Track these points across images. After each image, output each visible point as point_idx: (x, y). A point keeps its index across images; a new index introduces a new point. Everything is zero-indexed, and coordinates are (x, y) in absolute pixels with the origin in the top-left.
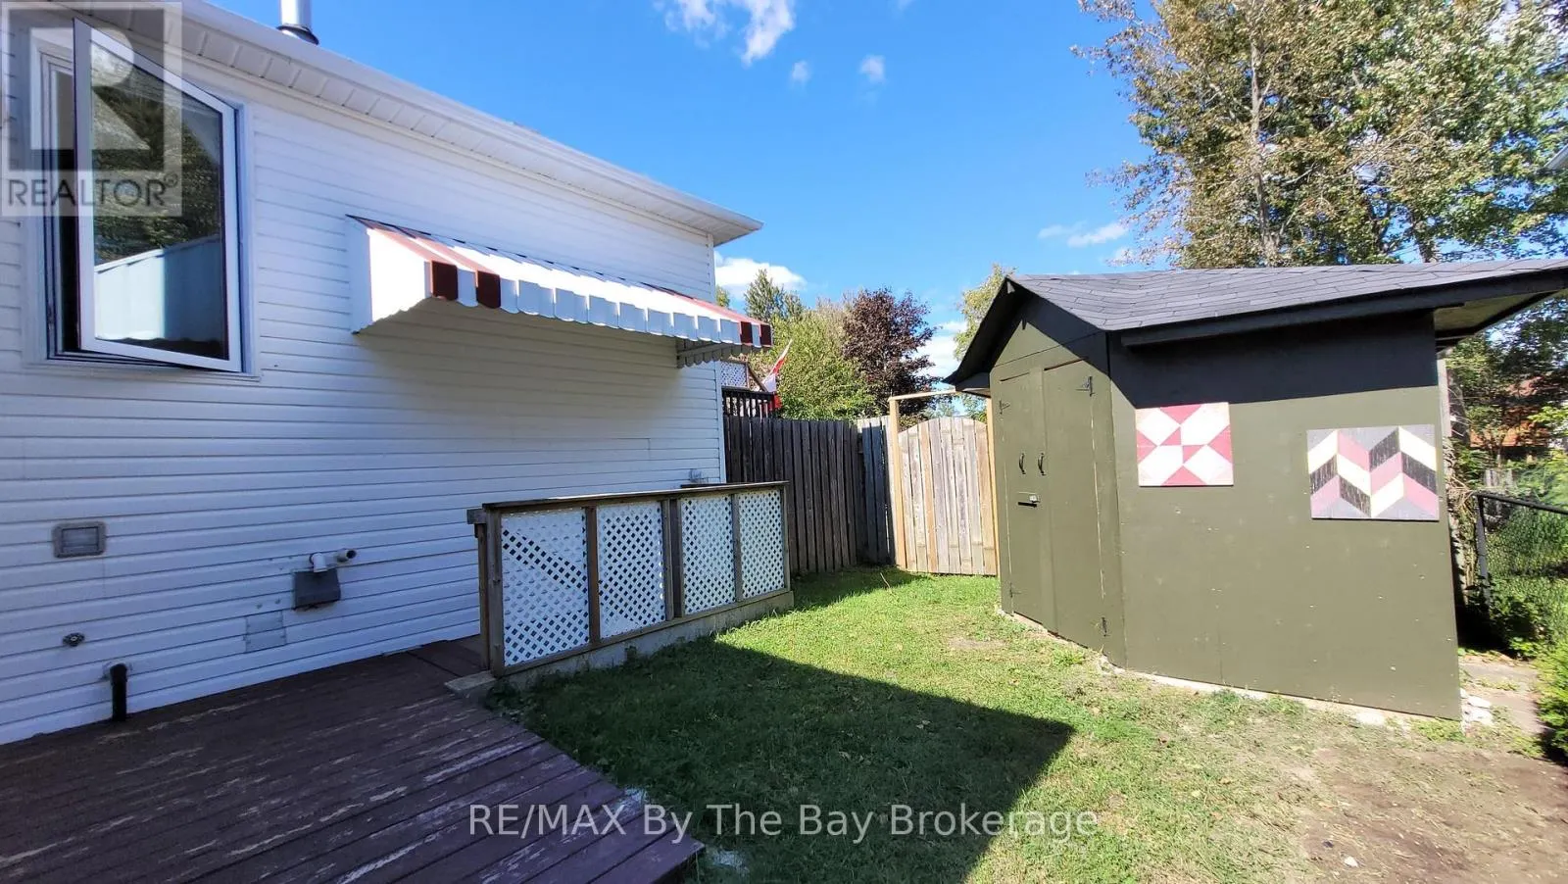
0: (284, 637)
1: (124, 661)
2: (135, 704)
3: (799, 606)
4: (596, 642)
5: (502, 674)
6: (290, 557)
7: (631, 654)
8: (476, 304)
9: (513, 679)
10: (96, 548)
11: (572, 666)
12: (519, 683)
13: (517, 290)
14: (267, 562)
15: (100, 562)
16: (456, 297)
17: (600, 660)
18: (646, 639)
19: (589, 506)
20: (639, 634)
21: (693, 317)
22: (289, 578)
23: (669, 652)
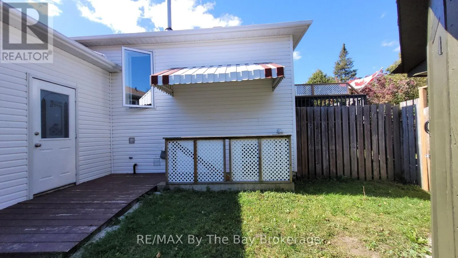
0: (160, 164)
1: (137, 163)
2: (137, 172)
3: (297, 191)
4: (196, 182)
5: (168, 184)
6: (161, 147)
7: (208, 190)
8: (162, 84)
9: (170, 186)
10: (133, 142)
11: (188, 187)
12: (172, 188)
13: (173, 77)
14: (157, 148)
15: (133, 145)
16: (157, 83)
17: (197, 188)
18: (216, 185)
19: (195, 140)
20: (213, 183)
21: (240, 72)
22: (161, 152)
23: (223, 192)
